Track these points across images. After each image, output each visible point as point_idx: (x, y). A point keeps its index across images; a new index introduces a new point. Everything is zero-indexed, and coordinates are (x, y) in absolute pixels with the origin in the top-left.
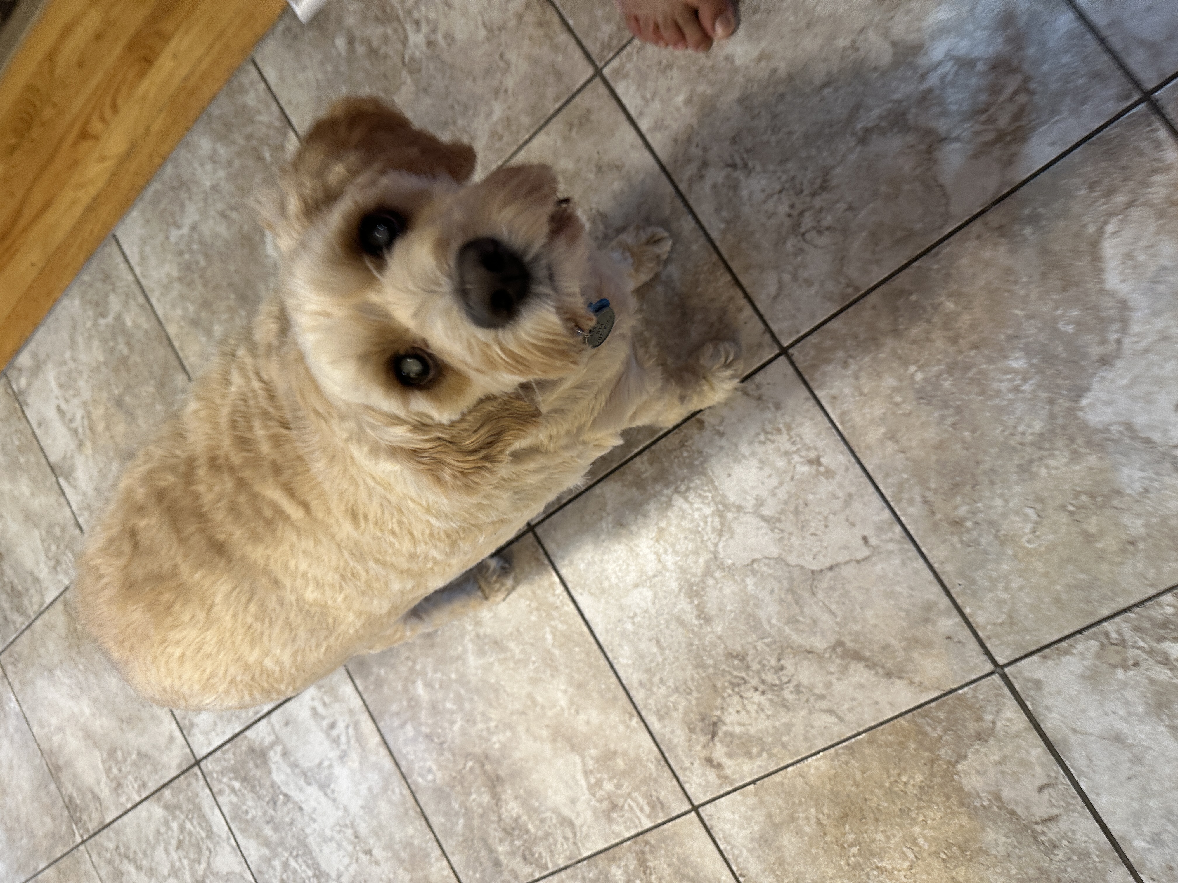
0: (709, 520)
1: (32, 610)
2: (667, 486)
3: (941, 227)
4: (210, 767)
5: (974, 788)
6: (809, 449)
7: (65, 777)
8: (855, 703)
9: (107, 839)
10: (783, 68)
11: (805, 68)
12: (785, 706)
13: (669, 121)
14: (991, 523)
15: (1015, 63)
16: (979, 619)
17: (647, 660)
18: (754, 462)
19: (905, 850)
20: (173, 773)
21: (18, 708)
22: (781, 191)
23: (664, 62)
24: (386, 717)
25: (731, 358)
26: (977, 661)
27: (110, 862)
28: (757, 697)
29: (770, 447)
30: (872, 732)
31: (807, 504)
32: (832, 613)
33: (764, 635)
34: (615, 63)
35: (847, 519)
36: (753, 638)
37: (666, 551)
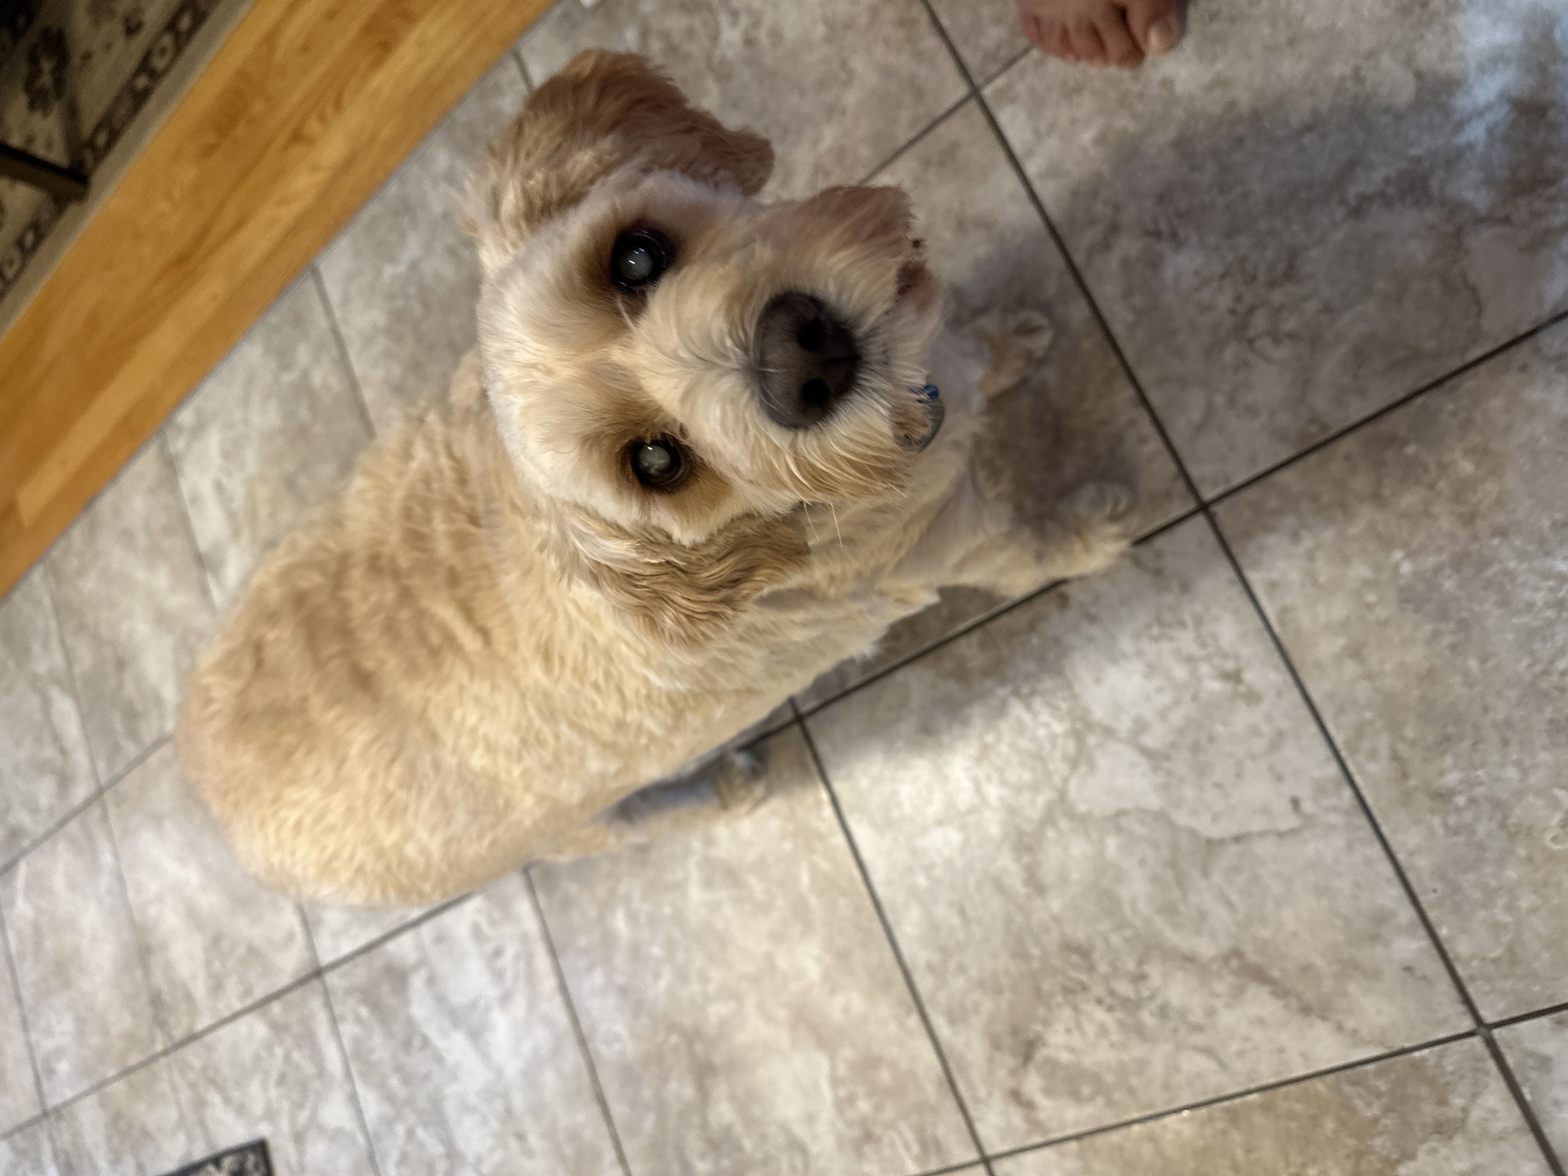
0: (1060, 742)
1: (148, 739)
2: (1002, 682)
3: (1466, 348)
4: (334, 982)
6: (1225, 656)
8: (1248, 1046)
10: (1245, 100)
11: (1279, 103)
12: (1140, 1033)
13: (1069, 167)
14: (1497, 804)
16: (1460, 947)
17: (943, 934)
18: (1138, 666)
20: (287, 980)
21: (113, 866)
22: (1224, 276)
23: (1071, 83)
24: (571, 953)
26: (1449, 1011)
28: (1100, 1014)
29: (1165, 647)
30: (1270, 1094)
31: (1212, 739)
32: (1230, 905)
33: (1121, 925)
34: (1001, 81)
35: (1272, 769)
36: (1105, 926)
37: (989, 778)
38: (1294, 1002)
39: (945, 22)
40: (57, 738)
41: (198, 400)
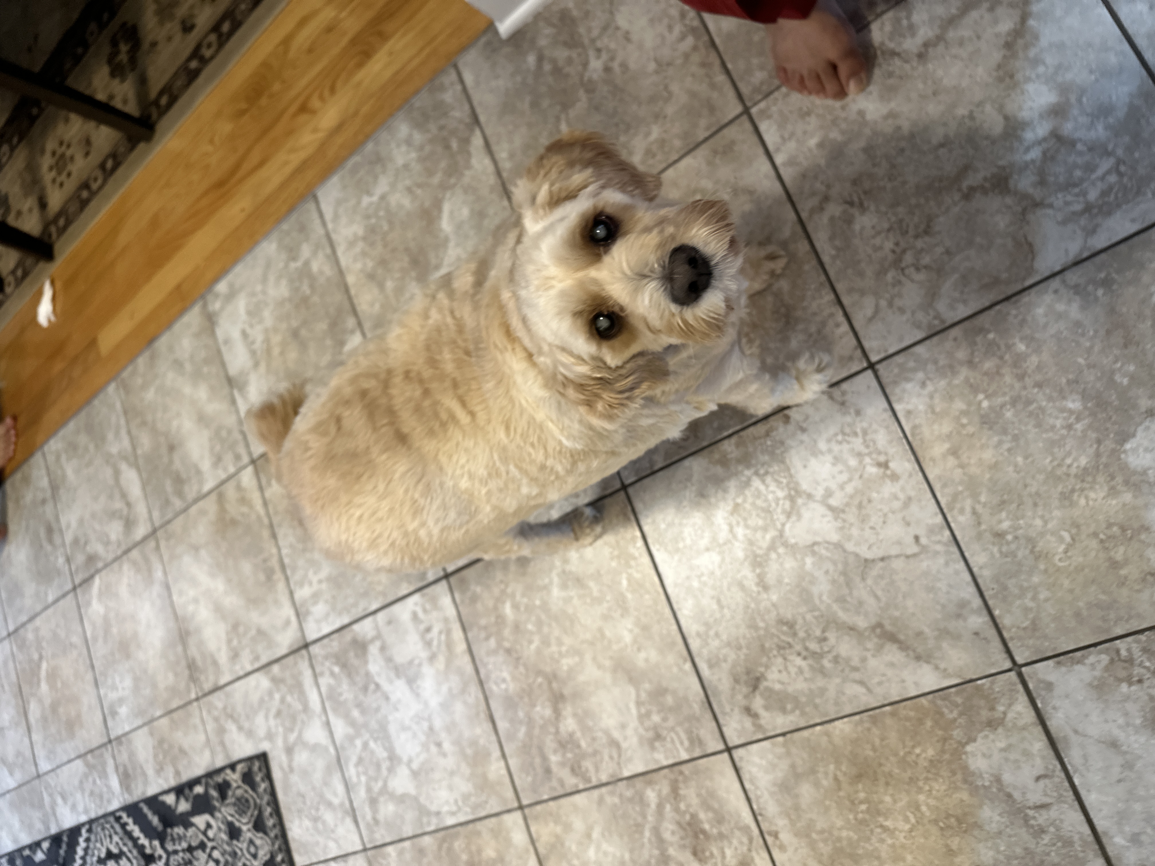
0: (781, 502)
1: (191, 497)
2: (748, 467)
3: (1024, 279)
4: (316, 651)
5: (978, 768)
6: (880, 453)
7: (192, 641)
8: (884, 678)
9: (217, 700)
10: (906, 126)
11: (926, 129)
12: (822, 672)
13: (801, 159)
14: (1030, 540)
15: (1110, 147)
16: (1006, 621)
17: (707, 615)
18: (829, 458)
19: (909, 814)
20: (284, 651)
21: (163, 577)
22: (889, 230)
23: (805, 108)
24: (475, 630)
25: (823, 365)
26: (998, 657)
27: (216, 720)
28: (799, 661)
29: (845, 447)
30: (896, 706)
31: (870, 501)
32: (877, 597)
33: (813, 609)
34: (762, 105)
35: (904, 519)
36: (803, 609)
37: (738, 523)
38: (911, 653)
40: (124, 496)
41: (230, 277)
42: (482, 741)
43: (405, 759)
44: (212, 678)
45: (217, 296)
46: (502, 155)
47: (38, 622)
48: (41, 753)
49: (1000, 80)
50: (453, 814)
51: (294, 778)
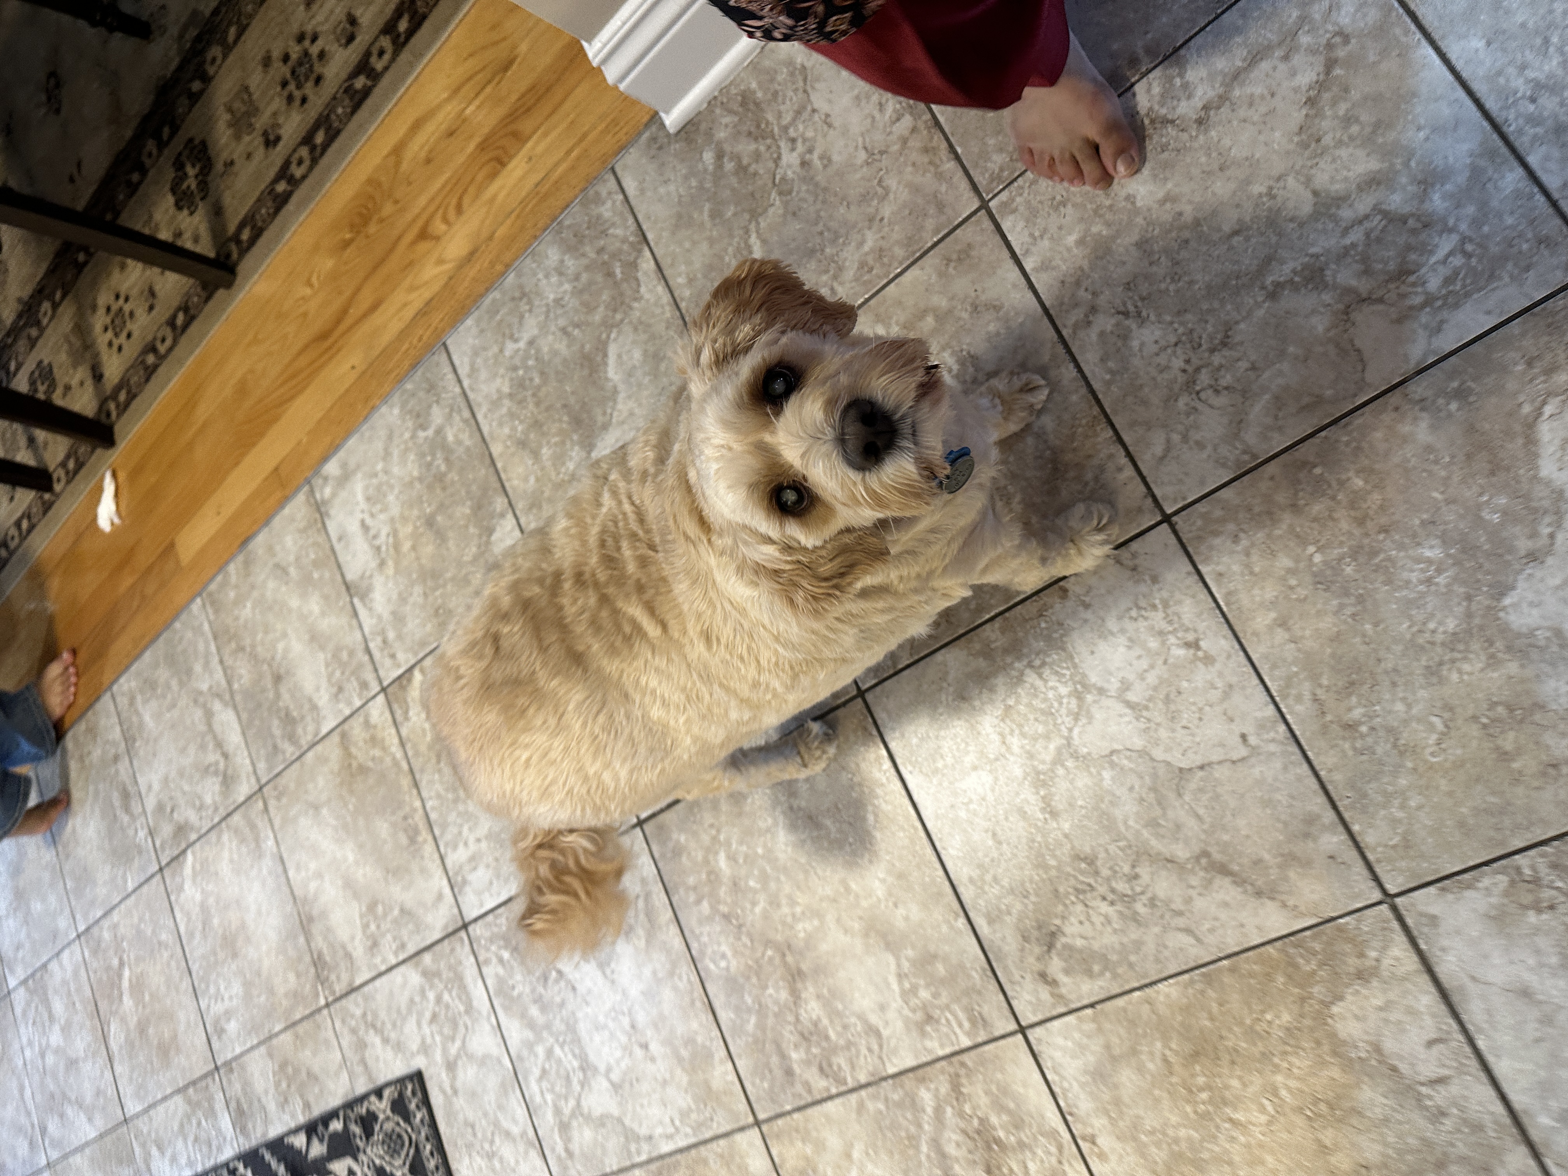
0: (1065, 701)
1: (305, 740)
2: (1019, 659)
3: (1355, 395)
4: (478, 932)
5: (1349, 1035)
6: (1187, 630)
7: (316, 929)
8: (1217, 924)
9: (354, 1006)
10: (1189, 212)
11: (1214, 213)
12: (1136, 921)
13: (1057, 262)
14: (1390, 730)
15: (1451, 222)
16: (1369, 839)
17: (980, 854)
18: (1122, 640)
19: (1265, 1101)
20: (437, 936)
21: (275, 850)
22: (1176, 344)
23: (1058, 198)
24: (682, 891)
25: (1104, 521)
26: (1363, 887)
27: (354, 1031)
28: (1104, 908)
29: (1142, 624)
30: (1235, 958)
31: (1179, 693)
32: (1198, 817)
33: (1119, 838)
34: (1004, 196)
35: (1225, 713)
36: (1105, 839)
37: (1012, 732)
38: (1249, 888)
39: (959, 150)
40: (219, 745)
41: (341, 454)
42: (699, 1039)
43: (602, 1068)
44: (345, 977)
45: (326, 479)
46: (679, 281)
47: (115, 916)
48: (127, 1091)
49: (1305, 146)
50: (670, 1137)
51: (460, 1102)
